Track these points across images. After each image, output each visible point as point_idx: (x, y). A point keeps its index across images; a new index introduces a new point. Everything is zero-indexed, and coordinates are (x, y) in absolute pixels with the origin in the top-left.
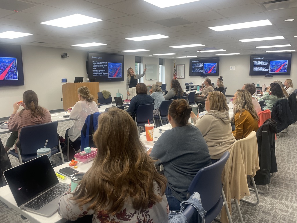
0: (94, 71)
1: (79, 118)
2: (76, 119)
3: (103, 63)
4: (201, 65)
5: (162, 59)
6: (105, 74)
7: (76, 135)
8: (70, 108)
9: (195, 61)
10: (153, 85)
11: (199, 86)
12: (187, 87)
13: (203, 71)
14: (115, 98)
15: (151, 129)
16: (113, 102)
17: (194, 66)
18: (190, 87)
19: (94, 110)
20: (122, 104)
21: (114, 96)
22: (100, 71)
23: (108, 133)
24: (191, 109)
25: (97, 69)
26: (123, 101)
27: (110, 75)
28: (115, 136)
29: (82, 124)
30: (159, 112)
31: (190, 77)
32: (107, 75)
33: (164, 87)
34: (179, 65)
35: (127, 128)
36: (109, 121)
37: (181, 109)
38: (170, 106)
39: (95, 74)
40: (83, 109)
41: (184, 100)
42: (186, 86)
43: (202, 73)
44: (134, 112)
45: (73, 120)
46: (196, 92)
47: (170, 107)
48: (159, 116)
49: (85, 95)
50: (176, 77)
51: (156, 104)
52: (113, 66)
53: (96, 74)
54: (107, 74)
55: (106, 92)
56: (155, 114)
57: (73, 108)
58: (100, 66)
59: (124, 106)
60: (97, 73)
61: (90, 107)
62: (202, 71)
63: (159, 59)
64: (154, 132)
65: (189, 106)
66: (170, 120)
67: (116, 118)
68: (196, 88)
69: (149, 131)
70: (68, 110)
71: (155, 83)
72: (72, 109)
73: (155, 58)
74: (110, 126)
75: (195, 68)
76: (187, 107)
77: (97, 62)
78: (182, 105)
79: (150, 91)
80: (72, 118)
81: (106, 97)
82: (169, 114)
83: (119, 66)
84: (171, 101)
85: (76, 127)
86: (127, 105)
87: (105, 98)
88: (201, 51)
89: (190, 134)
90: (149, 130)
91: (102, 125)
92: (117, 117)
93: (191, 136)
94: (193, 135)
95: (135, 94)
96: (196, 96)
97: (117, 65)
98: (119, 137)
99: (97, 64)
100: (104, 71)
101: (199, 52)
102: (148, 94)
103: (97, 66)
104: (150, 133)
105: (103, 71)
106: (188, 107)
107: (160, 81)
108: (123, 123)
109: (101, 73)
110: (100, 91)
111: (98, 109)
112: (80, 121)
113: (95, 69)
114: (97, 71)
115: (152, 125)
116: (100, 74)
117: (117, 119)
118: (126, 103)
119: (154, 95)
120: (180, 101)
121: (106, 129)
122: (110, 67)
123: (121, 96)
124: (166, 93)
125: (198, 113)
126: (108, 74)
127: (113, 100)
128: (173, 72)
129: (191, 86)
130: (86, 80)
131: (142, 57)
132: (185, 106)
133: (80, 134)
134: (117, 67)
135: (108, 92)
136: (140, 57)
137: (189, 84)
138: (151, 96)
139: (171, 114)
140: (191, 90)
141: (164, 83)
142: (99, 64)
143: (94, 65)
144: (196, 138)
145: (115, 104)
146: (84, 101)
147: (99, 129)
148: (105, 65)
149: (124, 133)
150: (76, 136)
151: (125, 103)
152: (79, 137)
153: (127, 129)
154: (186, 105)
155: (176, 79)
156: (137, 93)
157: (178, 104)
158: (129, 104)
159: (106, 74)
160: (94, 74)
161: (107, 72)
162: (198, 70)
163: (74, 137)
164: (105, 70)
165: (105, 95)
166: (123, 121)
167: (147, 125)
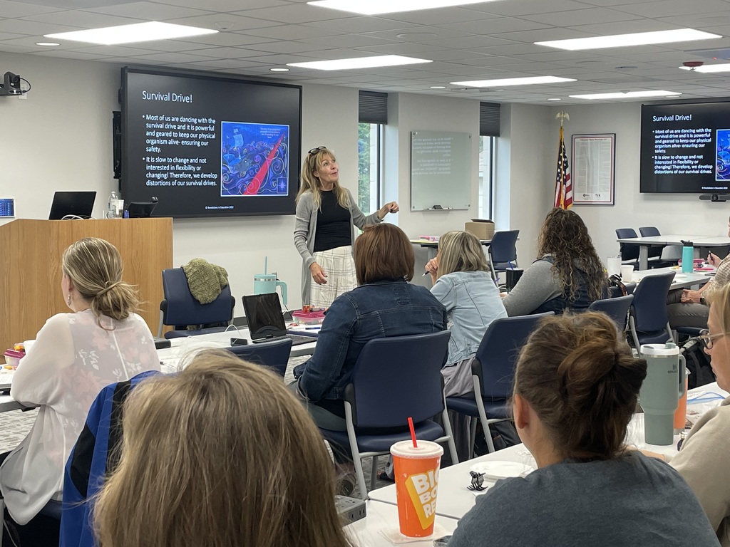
0: (150, 164)
1: (55, 401)
2: (44, 407)
3: (199, 124)
4: (701, 137)
5: (497, 106)
6: (204, 176)
7: (36, 490)
8: (17, 346)
9: (671, 119)
10: (446, 237)
11: (689, 244)
12: (629, 252)
13: (713, 170)
14: (244, 298)
15: (425, 471)
16: (239, 323)
17: (663, 141)
18: (643, 252)
19: (136, 360)
20: (283, 331)
21: (241, 288)
22: (182, 164)
23: (175, 491)
24: (638, 371)
25: (167, 151)
26: (290, 315)
27: (231, 186)
28: (210, 509)
29: (69, 430)
30: (476, 378)
31: (646, 199)
32: (212, 183)
33: (504, 244)
34: (584, 136)
35: (279, 467)
36: (183, 429)
37: (584, 364)
38: (526, 348)
39: (156, 179)
40: (81, 353)
41: (603, 316)
42: (623, 245)
43: (709, 179)
44: (342, 374)
45: (26, 408)
46: (672, 276)
47: (523, 356)
48: (474, 400)
49: (95, 280)
50: (569, 195)
51: (459, 336)
52: (248, 138)
53: (162, 179)
54: (215, 176)
55: (203, 270)
56: (450, 387)
57: (28, 345)
58: (180, 139)
59: (290, 344)
60: (164, 172)
61: (116, 346)
62: (706, 169)
63: (484, 104)
64: (439, 488)
65: (630, 354)
66: (524, 423)
67: (216, 410)
68: (674, 257)
69: (415, 479)
70: (8, 359)
71: (456, 224)
72: (27, 352)
73: (457, 101)
74: (187, 454)
75: (670, 152)
76: (617, 355)
77: (168, 119)
78: (593, 343)
79: (428, 267)
80: (25, 398)
81: (204, 294)
82: (521, 392)
83: (274, 141)
84: (531, 325)
85: (38, 447)
86: (305, 337)
87: (199, 297)
88: (699, 64)
89: (638, 505)
90: (416, 473)
91: (145, 450)
92: (223, 404)
93: (639, 515)
94: (651, 514)
95: (350, 282)
96: (672, 297)
97: (264, 132)
98: (230, 517)
99: (167, 126)
100: (199, 164)
101: (688, 68)
102: (417, 280)
103: (168, 139)
104: (419, 491)
105: (194, 164)
106: (626, 358)
107: (483, 215)
108: (258, 437)
109: (185, 172)
110: (176, 266)
111: (154, 357)
112: (60, 418)
113: (154, 155)
114: (166, 164)
115: (432, 449)
116: (179, 179)
117: (223, 418)
118: (302, 328)
119: (451, 291)
120: (577, 322)
121: (163, 470)
122: (230, 142)
123: (278, 290)
124: (514, 277)
125: (681, 389)
126: (218, 181)
127: (239, 311)
128: (555, 170)
129: (649, 246)
130: (109, 206)
131: (396, 94)
132: (610, 350)
133: (59, 484)
134: (266, 145)
135: (215, 268)
136: (384, 95)
137: (638, 233)
138: (435, 291)
139: (533, 392)
140: (651, 265)
141: (503, 226)
142: (177, 131)
143: (153, 134)
144: (666, 530)
145: (244, 333)
146: (84, 313)
147: (128, 468)
148: (205, 132)
149: (259, 493)
150: (40, 494)
151: (295, 329)
152: (51, 502)
153: (276, 474)
154: (614, 344)
155: (570, 208)
156: (362, 276)
157: (570, 338)
158: (316, 331)
159: (207, 179)
160: (152, 179)
161: (213, 166)
162: (687, 165)
163: (27, 499)
164: (204, 161)
165: (197, 283)
166: (255, 427)
167: (402, 448)
